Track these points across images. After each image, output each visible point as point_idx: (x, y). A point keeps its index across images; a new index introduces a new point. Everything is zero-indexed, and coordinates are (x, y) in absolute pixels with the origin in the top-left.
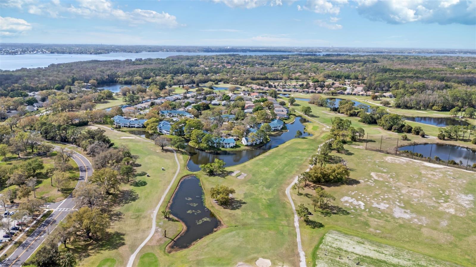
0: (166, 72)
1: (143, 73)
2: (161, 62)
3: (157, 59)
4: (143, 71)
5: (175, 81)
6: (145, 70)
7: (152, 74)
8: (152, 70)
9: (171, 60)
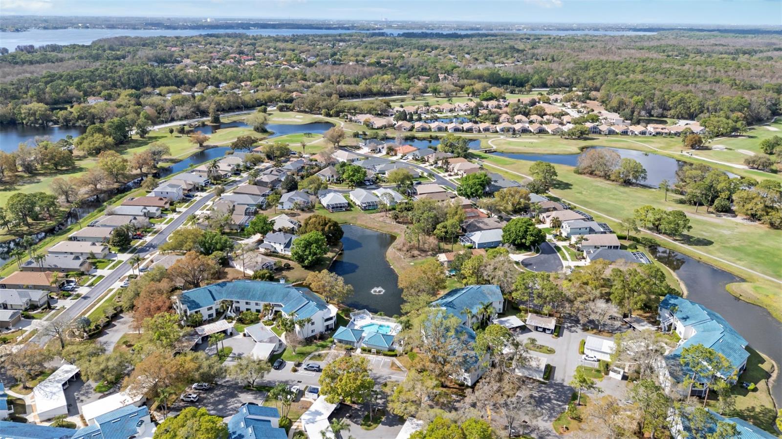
0: (109, 81)
1: (48, 90)
2: (85, 54)
3: (74, 47)
4: (47, 83)
5: (148, 110)
6: (51, 79)
7: (72, 91)
8: (71, 79)
9: (106, 47)
